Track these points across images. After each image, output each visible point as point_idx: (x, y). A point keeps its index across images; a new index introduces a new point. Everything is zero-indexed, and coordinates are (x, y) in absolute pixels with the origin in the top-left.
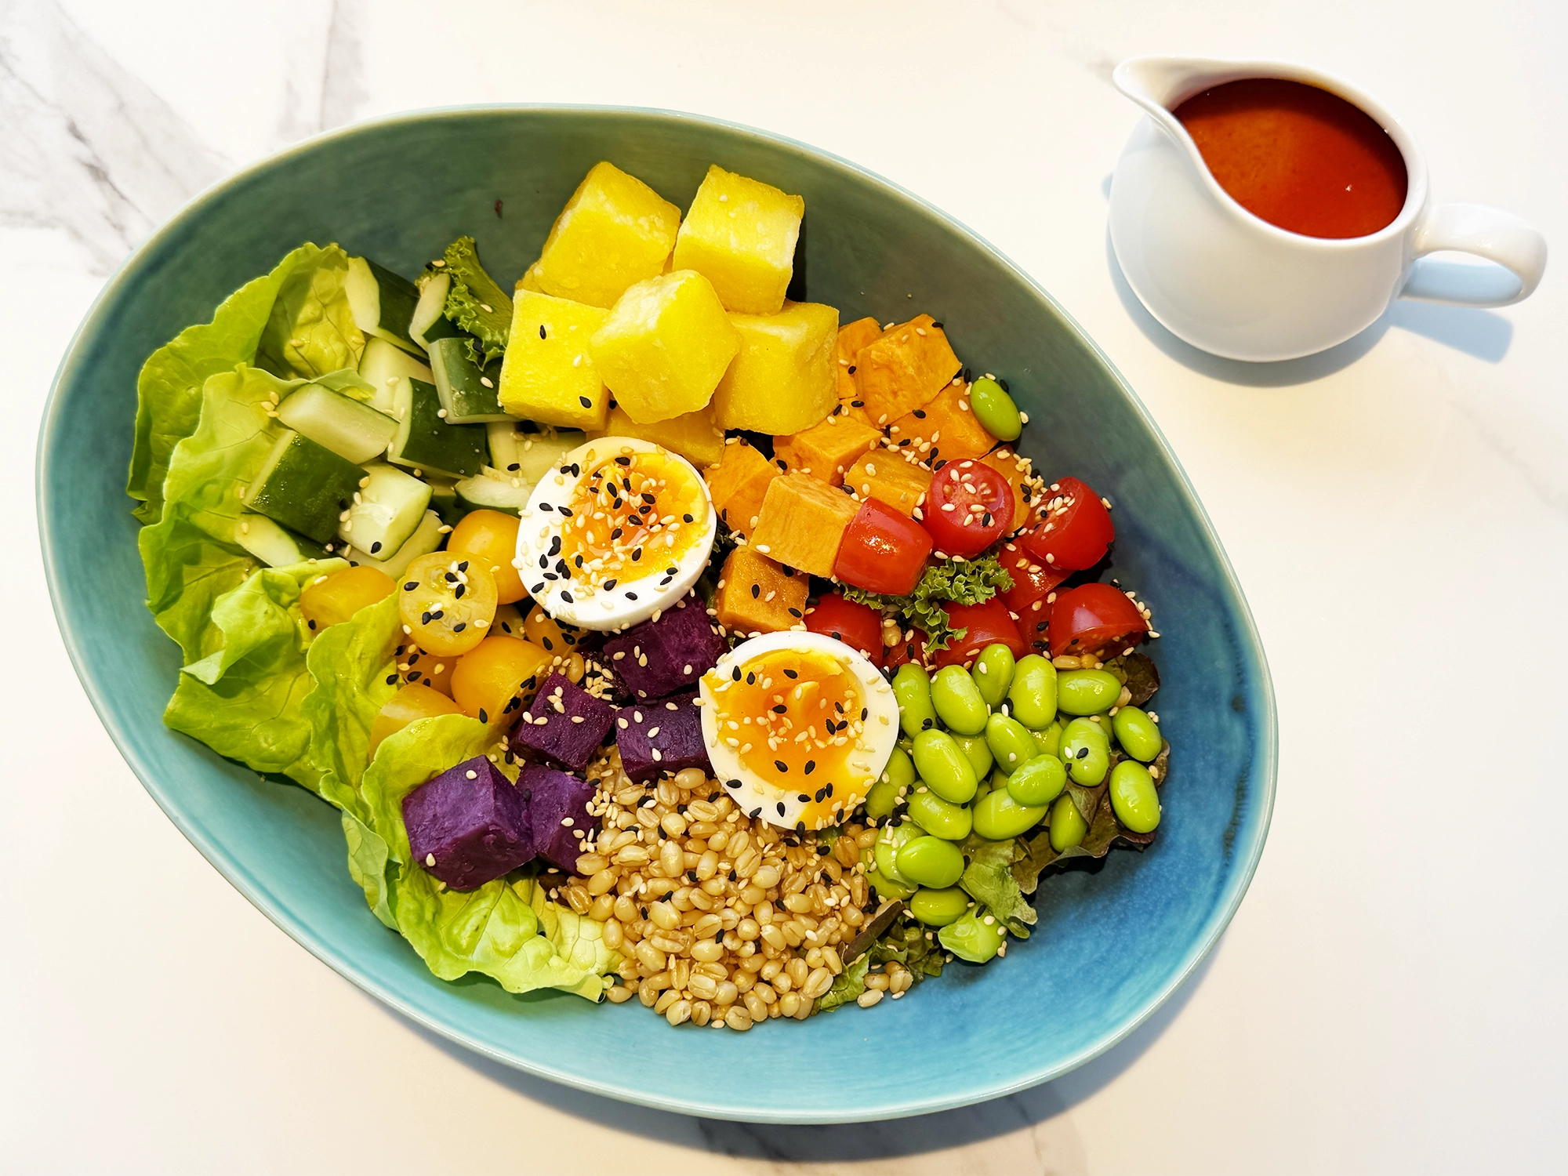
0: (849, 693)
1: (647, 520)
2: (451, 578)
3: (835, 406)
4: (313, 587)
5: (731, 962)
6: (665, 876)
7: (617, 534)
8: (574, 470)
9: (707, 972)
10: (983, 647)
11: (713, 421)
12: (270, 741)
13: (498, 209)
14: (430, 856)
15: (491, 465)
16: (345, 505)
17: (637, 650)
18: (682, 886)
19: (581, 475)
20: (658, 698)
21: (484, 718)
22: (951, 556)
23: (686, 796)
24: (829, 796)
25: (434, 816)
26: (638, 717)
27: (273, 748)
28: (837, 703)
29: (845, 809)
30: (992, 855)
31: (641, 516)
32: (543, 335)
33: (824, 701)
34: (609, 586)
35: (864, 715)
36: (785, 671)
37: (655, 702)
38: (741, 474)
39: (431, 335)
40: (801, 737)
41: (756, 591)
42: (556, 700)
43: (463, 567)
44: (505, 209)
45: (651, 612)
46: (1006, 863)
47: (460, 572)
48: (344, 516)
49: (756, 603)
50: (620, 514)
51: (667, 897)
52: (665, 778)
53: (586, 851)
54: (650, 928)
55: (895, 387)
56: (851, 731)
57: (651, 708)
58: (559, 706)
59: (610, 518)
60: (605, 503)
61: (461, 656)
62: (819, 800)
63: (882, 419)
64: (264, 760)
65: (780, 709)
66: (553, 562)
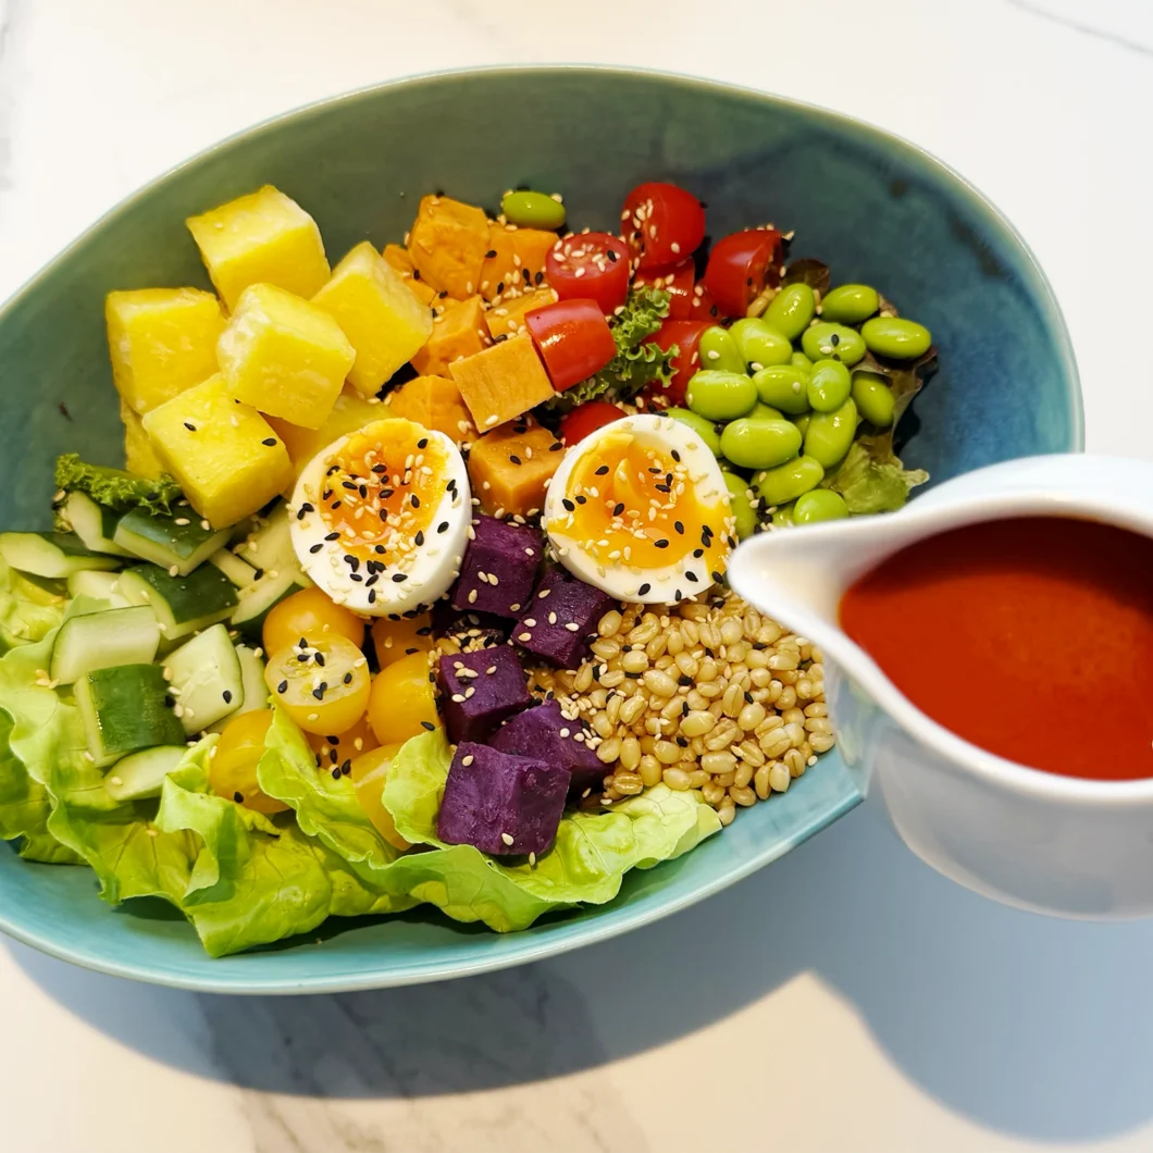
0: (650, 455)
1: (393, 486)
2: (303, 658)
3: (431, 313)
4: (213, 760)
5: (774, 708)
6: (670, 698)
7: (383, 514)
8: (307, 508)
9: (768, 730)
10: (696, 347)
11: (362, 396)
12: (300, 893)
13: (64, 411)
14: (505, 836)
15: (239, 589)
16: (170, 702)
17: (481, 575)
18: (686, 694)
19: (315, 507)
20: (530, 598)
21: (431, 728)
22: (613, 314)
23: (620, 638)
24: (712, 535)
25: (474, 815)
26: (531, 622)
27: (308, 896)
28: (650, 470)
29: (731, 535)
30: (852, 469)
31: (388, 487)
32: (191, 428)
33: (641, 475)
34: (420, 541)
35: (676, 456)
36: (597, 473)
37: (530, 603)
38: (420, 404)
39: (108, 531)
40: (652, 514)
41: (515, 460)
42: (464, 671)
43: (303, 644)
44: (71, 408)
45: (465, 535)
46: (867, 462)
47: (306, 649)
48: (178, 711)
49: (525, 467)
50: (372, 498)
51: (686, 710)
52: (593, 640)
53: (597, 747)
54: (697, 746)
55: (457, 253)
56: (679, 476)
57: (533, 607)
58: (471, 673)
59: (368, 508)
60: (354, 499)
61: (366, 713)
62: (708, 545)
63: (469, 287)
64: (311, 912)
65: (619, 510)
66: (363, 572)
